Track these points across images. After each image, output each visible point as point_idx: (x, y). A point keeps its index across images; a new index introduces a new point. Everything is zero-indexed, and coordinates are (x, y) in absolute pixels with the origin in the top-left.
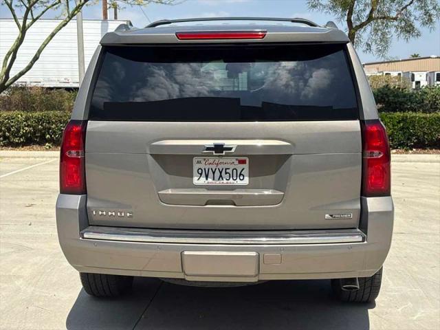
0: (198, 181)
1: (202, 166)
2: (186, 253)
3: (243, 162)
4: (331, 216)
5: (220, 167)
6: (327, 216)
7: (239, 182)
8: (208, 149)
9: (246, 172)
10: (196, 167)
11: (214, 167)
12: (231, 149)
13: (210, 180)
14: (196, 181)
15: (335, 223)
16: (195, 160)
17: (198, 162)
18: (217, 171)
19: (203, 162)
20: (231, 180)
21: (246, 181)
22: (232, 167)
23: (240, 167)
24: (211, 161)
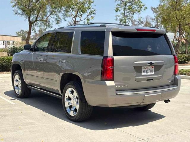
0: (143, 74)
1: (144, 69)
2: (146, 95)
3: (153, 67)
4: (170, 81)
5: (148, 69)
8: (149, 64)
9: (153, 71)
10: (142, 69)
11: (146, 69)
13: (146, 73)
16: (142, 68)
17: (143, 68)
18: (147, 71)
19: (144, 68)
20: (150, 73)
21: (153, 73)
22: (150, 69)
23: (152, 69)
24: (146, 68)
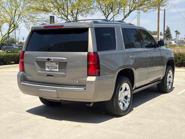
1: (48, 65)
3: (57, 64)
4: (79, 81)
5: (52, 65)
6: (77, 82)
7: (56, 70)
8: (46, 60)
9: (58, 67)
10: (46, 65)
11: (50, 65)
12: (51, 60)
13: (49, 69)
14: (46, 69)
15: (80, 84)
16: (46, 63)
18: (51, 67)
19: (48, 63)
20: (54, 69)
21: (58, 70)
22: (54, 65)
23: (56, 65)
24: (50, 63)
